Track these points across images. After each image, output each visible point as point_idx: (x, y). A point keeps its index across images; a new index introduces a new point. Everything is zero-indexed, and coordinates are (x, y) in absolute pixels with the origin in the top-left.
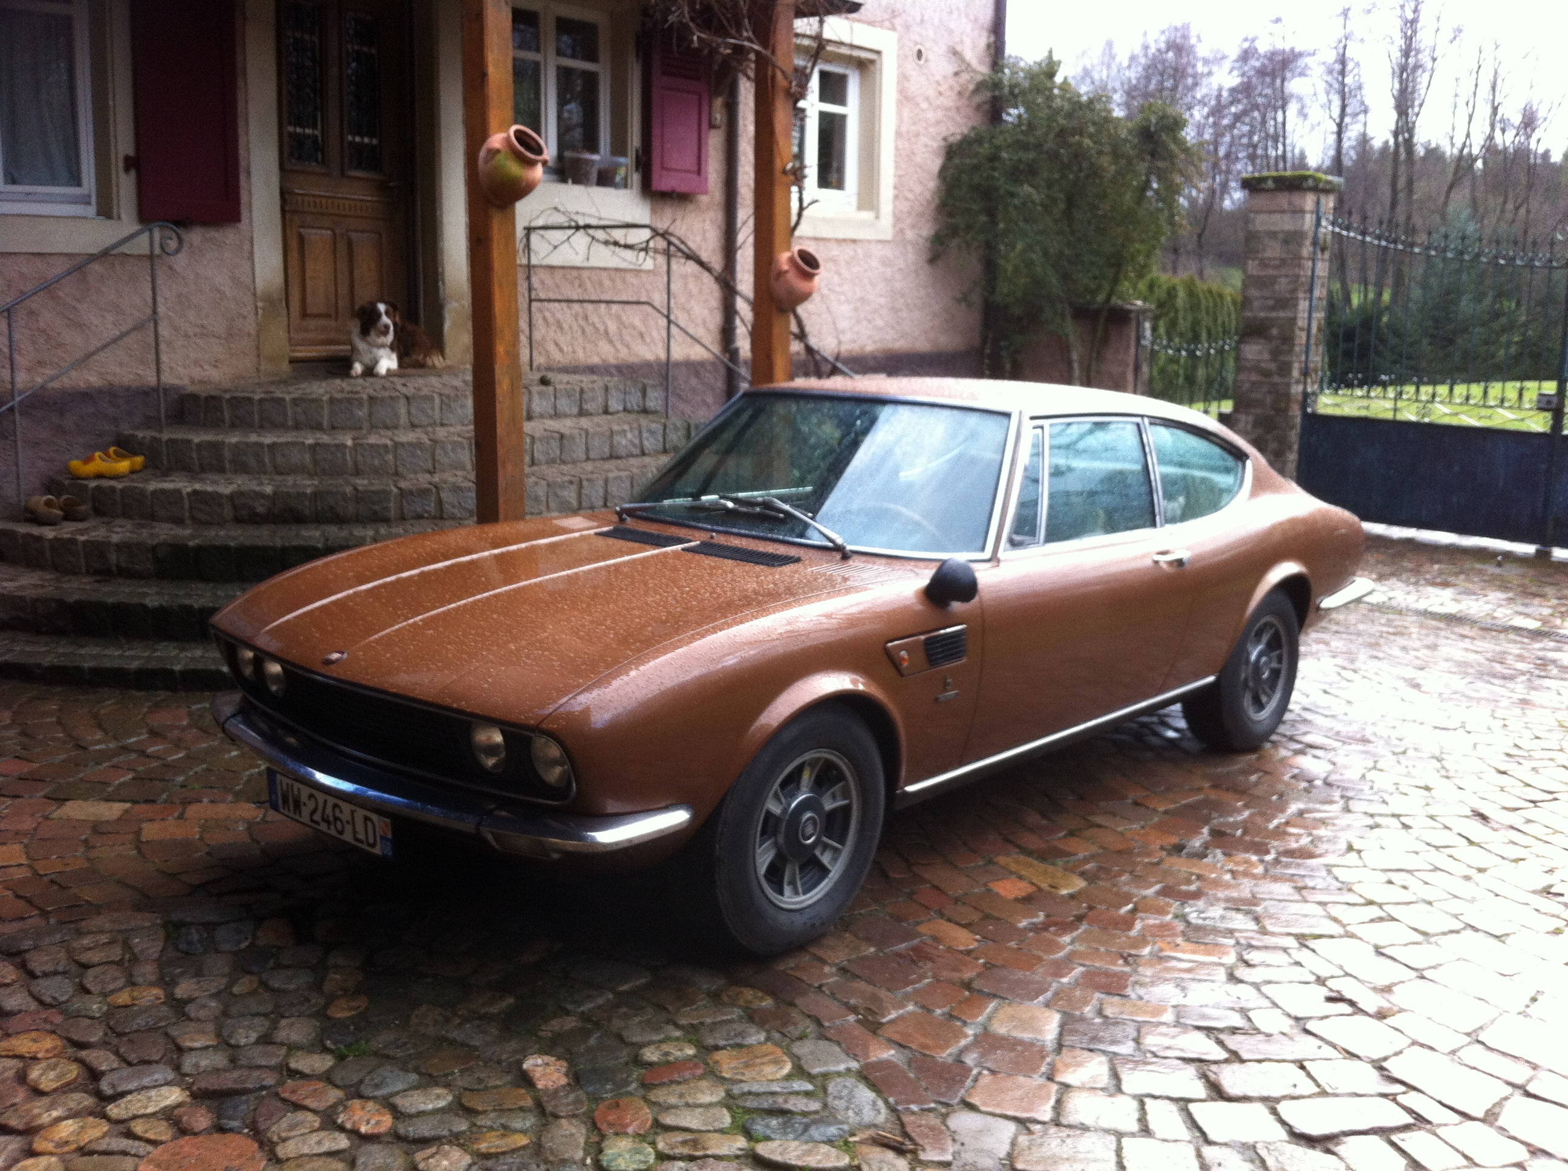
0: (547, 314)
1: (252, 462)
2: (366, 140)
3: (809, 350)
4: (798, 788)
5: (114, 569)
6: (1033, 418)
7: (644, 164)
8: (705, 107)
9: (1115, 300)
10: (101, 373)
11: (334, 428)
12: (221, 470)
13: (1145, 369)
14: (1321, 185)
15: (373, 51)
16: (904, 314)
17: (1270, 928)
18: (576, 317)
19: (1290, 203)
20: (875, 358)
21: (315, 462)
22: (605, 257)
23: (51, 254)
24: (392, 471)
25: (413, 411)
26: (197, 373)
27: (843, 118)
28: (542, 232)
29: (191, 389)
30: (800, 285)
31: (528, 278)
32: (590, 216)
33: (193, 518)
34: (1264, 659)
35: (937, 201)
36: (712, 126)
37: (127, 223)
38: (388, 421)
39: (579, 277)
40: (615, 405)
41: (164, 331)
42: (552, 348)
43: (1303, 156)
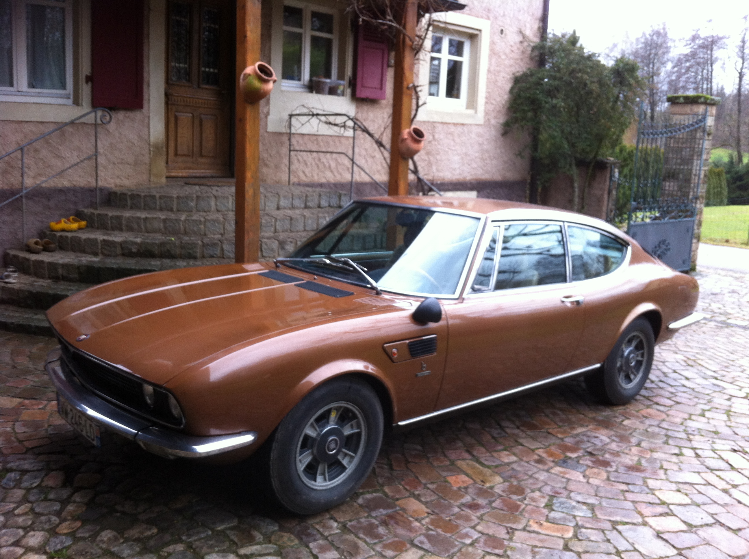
0: (299, 158)
1: (135, 226)
2: (212, 70)
3: (419, 180)
4: (328, 423)
5: (61, 277)
6: (493, 221)
7: (353, 84)
8: (386, 56)
9: (600, 158)
10: (70, 180)
11: (178, 211)
12: (121, 230)
13: (614, 192)
14: (708, 101)
15: (217, 27)
16: (488, 161)
17: (600, 516)
18: (314, 159)
19: (691, 110)
20: (471, 183)
21: (165, 227)
22: (326, 130)
23: (47, 122)
24: (202, 233)
25: (218, 204)
26: (118, 181)
27: (461, 63)
28: (297, 117)
29: (115, 189)
30: (414, 146)
31: (290, 139)
32: (320, 109)
33: (102, 253)
34: (632, 355)
35: (508, 105)
36: (389, 66)
37: (86, 107)
38: (206, 209)
39: (317, 140)
40: (324, 203)
41: (101, 160)
42: (301, 174)
43: (722, 89)
